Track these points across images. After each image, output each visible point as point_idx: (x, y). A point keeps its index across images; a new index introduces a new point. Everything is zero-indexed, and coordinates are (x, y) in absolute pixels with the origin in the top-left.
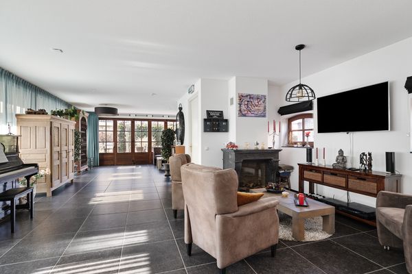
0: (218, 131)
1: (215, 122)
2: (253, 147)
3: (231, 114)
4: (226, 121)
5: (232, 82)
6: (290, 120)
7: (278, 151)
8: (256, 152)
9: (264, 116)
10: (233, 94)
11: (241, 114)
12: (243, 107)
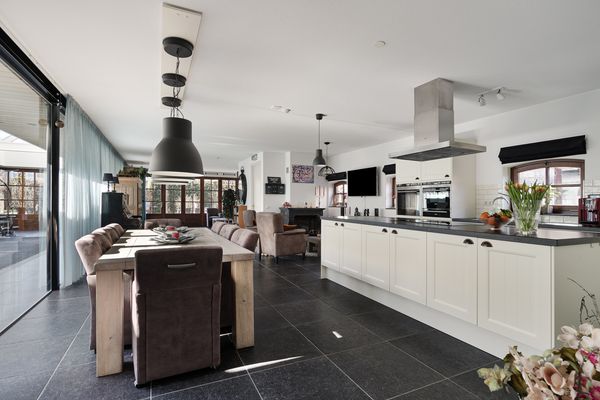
0: (277, 193)
1: (274, 187)
2: (303, 206)
3: (287, 179)
4: (283, 185)
5: (288, 154)
6: (336, 185)
7: (322, 209)
8: (306, 210)
9: (313, 182)
10: (288, 165)
11: (295, 180)
12: (296, 175)
